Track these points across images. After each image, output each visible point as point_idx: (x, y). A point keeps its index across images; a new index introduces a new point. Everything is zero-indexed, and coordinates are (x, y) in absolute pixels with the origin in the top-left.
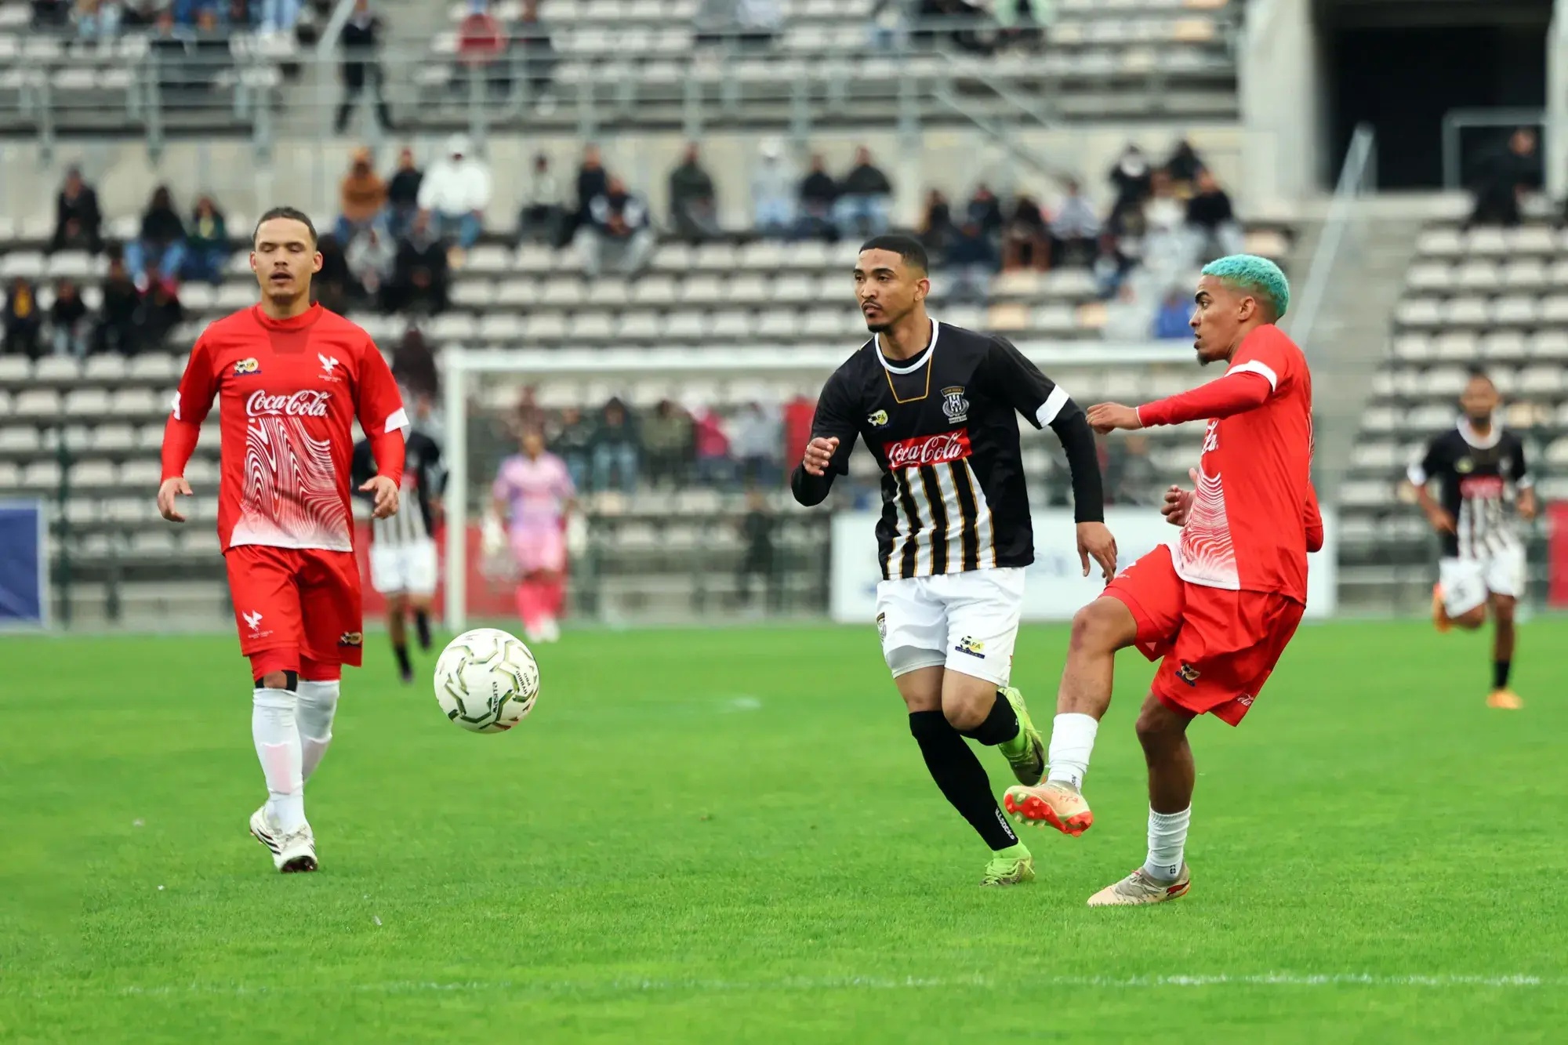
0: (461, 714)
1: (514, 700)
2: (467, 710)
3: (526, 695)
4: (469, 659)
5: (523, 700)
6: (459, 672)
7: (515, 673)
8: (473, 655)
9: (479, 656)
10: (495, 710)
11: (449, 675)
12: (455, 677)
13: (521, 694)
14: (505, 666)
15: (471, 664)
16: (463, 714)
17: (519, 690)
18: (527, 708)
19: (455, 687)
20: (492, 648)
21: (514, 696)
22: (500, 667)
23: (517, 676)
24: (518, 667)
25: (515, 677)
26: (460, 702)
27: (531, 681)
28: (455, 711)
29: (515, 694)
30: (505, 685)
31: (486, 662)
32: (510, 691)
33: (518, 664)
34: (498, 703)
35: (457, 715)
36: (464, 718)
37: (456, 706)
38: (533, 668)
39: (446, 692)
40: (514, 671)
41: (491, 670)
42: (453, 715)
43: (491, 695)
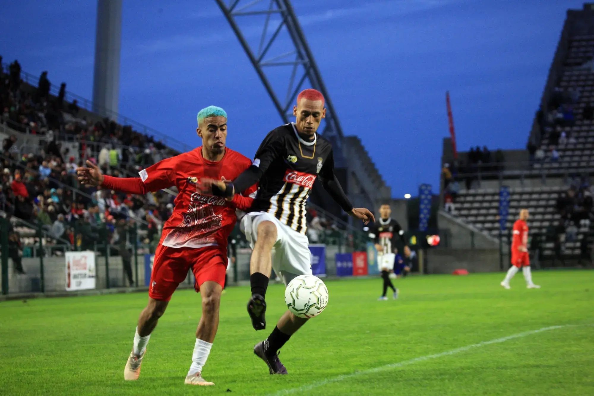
0: (292, 306)
1: (315, 307)
2: (295, 305)
3: (321, 307)
4: (303, 285)
5: (319, 309)
6: (298, 289)
7: (319, 297)
8: (305, 284)
9: (308, 285)
10: (306, 309)
11: (293, 289)
12: (295, 291)
13: (319, 306)
14: (316, 293)
15: (303, 287)
16: (294, 306)
17: (318, 304)
18: (319, 312)
19: (294, 295)
20: (313, 284)
21: (316, 306)
22: (314, 293)
23: (319, 299)
24: (321, 295)
25: (319, 298)
26: (294, 301)
27: (325, 302)
28: (291, 304)
29: (316, 305)
30: (314, 300)
31: (309, 289)
32: (315, 303)
33: (322, 294)
34: (308, 306)
35: (291, 305)
36: (293, 308)
37: (292, 302)
38: (327, 298)
39: (289, 294)
40: (319, 296)
41: (310, 293)
42: (289, 305)
43: (307, 303)
